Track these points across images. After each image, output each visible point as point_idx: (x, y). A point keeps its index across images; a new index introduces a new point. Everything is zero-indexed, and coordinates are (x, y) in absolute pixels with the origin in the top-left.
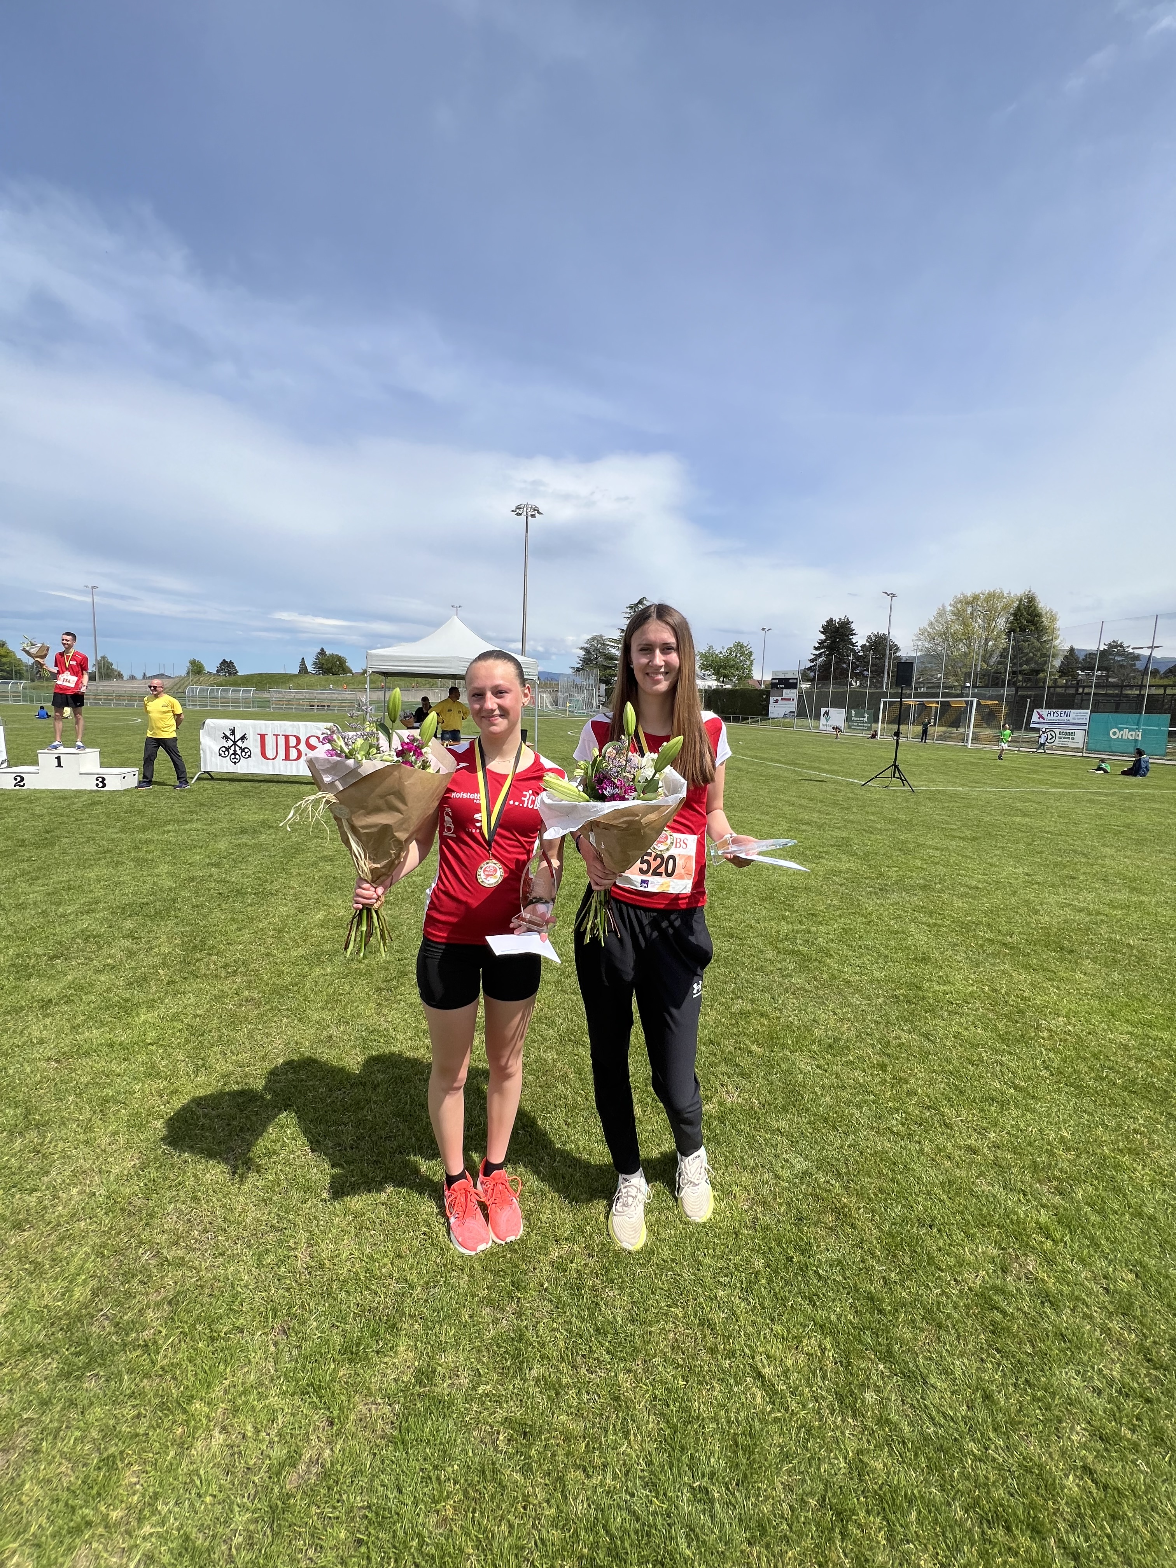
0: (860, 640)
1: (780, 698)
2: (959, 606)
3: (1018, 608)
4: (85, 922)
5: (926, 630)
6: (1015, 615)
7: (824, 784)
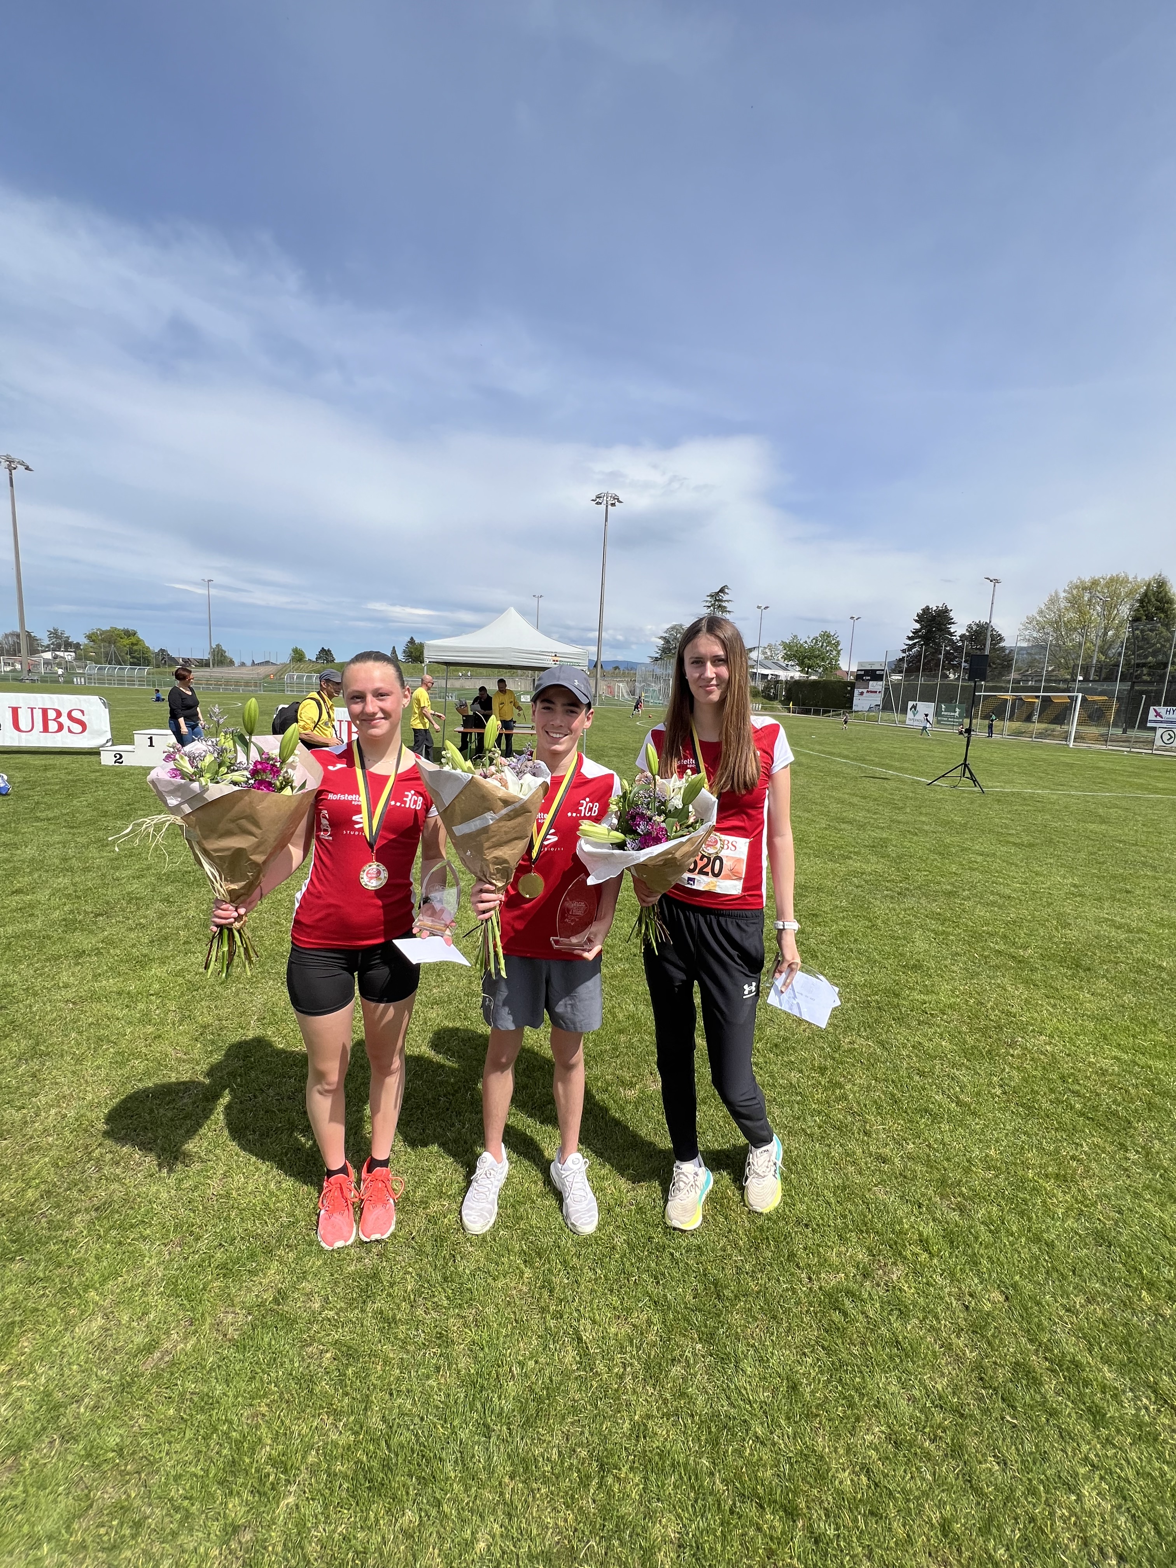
0: (959, 629)
1: (865, 691)
2: (1075, 592)
3: (1146, 594)
4: (135, 886)
5: (1034, 618)
6: (1141, 601)
7: (886, 781)
